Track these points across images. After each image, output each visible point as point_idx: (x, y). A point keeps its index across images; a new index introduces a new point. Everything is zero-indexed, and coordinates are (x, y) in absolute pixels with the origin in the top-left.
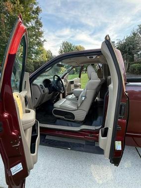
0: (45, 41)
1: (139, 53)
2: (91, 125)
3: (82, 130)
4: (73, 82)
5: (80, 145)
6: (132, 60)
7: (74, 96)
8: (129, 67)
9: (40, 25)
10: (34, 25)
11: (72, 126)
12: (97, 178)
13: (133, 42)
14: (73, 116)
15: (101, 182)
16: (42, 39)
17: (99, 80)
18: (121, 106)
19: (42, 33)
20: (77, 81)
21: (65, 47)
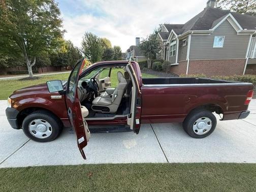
0: (65, 31)
1: (159, 52)
2: (122, 114)
3: (116, 119)
4: (104, 81)
5: (115, 129)
6: (154, 58)
7: (107, 94)
8: (152, 64)
9: (57, 11)
10: (49, 11)
11: (108, 117)
12: (127, 147)
13: (155, 42)
14: (108, 109)
15: (129, 148)
16: (61, 29)
17: (126, 83)
18: (138, 100)
19: (61, 21)
20: (107, 80)
21: (89, 39)
